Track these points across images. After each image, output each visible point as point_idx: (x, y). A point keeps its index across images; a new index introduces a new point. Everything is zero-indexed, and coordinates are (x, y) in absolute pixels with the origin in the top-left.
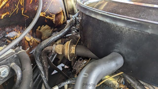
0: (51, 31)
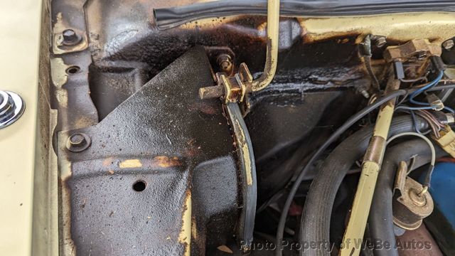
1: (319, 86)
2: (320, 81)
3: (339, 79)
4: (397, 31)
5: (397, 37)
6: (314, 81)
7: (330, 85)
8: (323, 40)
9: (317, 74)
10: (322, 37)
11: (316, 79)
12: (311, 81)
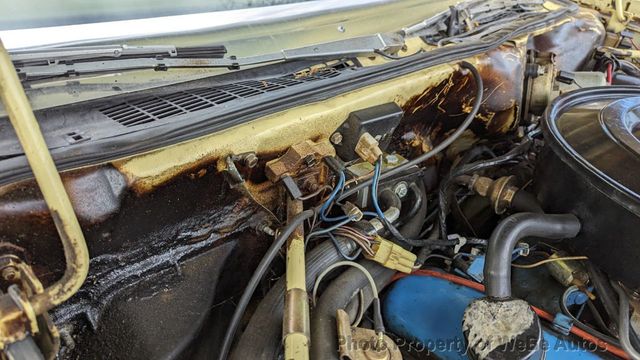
0: (474, 142)
1: (199, 245)
2: (197, 237)
3: (224, 224)
4: (266, 141)
5: (270, 148)
6: (189, 241)
7: (214, 237)
8: (166, 182)
9: (187, 229)
10: (163, 178)
11: (189, 238)
12: (182, 242)
